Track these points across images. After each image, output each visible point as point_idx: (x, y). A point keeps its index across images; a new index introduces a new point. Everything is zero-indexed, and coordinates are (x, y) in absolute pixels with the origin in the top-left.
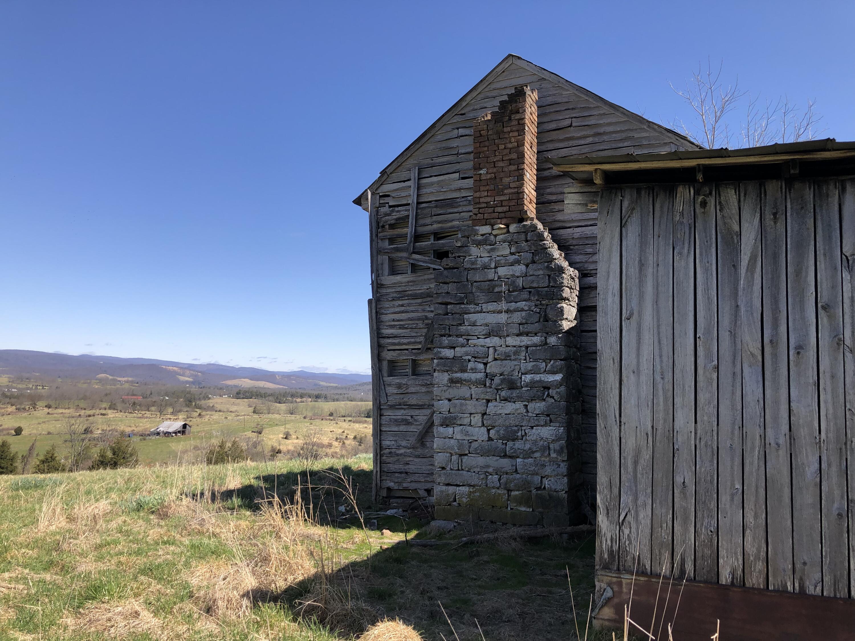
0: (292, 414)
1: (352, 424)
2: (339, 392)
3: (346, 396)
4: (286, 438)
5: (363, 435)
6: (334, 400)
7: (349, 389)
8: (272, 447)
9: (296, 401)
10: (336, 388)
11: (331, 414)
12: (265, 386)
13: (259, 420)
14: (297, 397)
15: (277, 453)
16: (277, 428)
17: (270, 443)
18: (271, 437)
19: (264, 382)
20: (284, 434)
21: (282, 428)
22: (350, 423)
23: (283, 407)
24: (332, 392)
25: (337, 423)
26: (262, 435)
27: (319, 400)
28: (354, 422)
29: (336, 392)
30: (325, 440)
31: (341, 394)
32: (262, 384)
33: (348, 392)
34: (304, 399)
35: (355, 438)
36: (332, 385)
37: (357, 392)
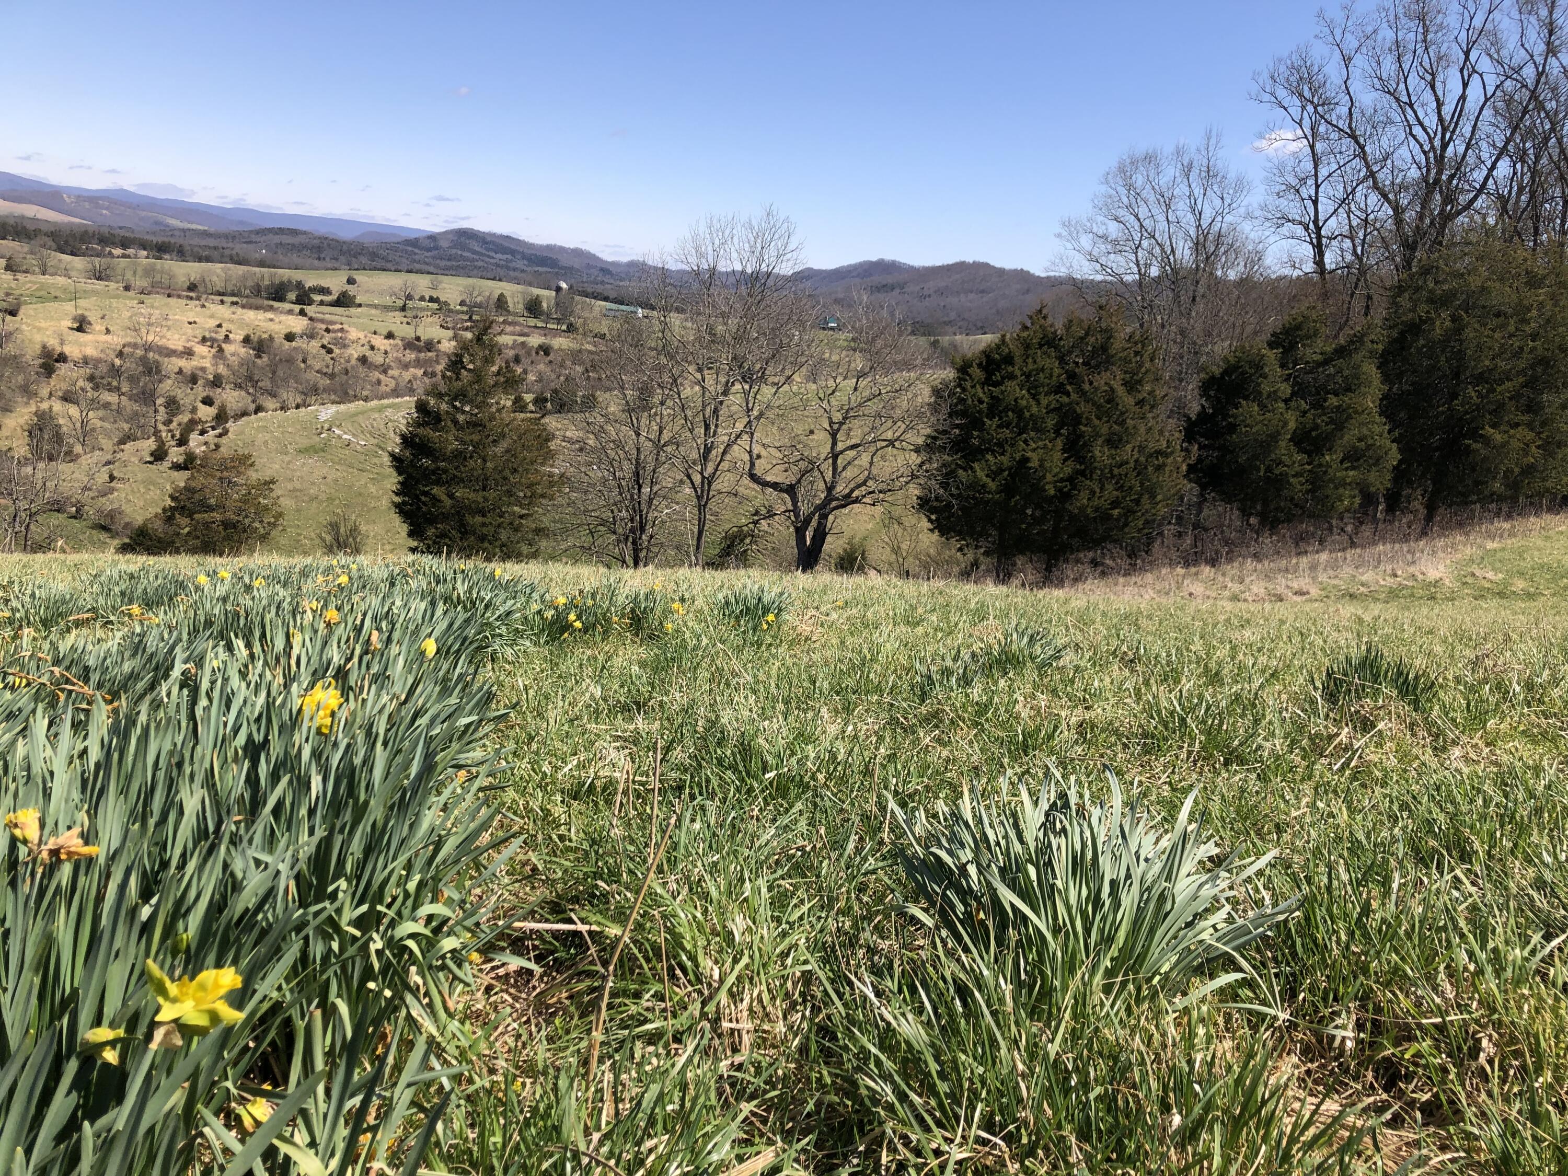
0: (99, 278)
1: (240, 311)
2: (212, 242)
3: (227, 252)
4: (80, 329)
5: (265, 336)
6: (200, 260)
7: (234, 238)
8: (44, 347)
9: (110, 253)
10: (205, 234)
11: (192, 287)
12: (39, 216)
13: (13, 284)
14: (114, 245)
15: (57, 361)
16: (56, 304)
17: (38, 338)
18: (43, 324)
19: (35, 208)
20: (75, 319)
21: (69, 307)
22: (234, 308)
23: (78, 262)
24: (196, 241)
25: (203, 306)
26: (18, 318)
27: (167, 256)
28: (243, 307)
29: (203, 243)
30: (175, 341)
31: (215, 248)
32: (29, 211)
33: (230, 245)
34: (130, 251)
35: (247, 340)
36: (194, 226)
37: (251, 247)
